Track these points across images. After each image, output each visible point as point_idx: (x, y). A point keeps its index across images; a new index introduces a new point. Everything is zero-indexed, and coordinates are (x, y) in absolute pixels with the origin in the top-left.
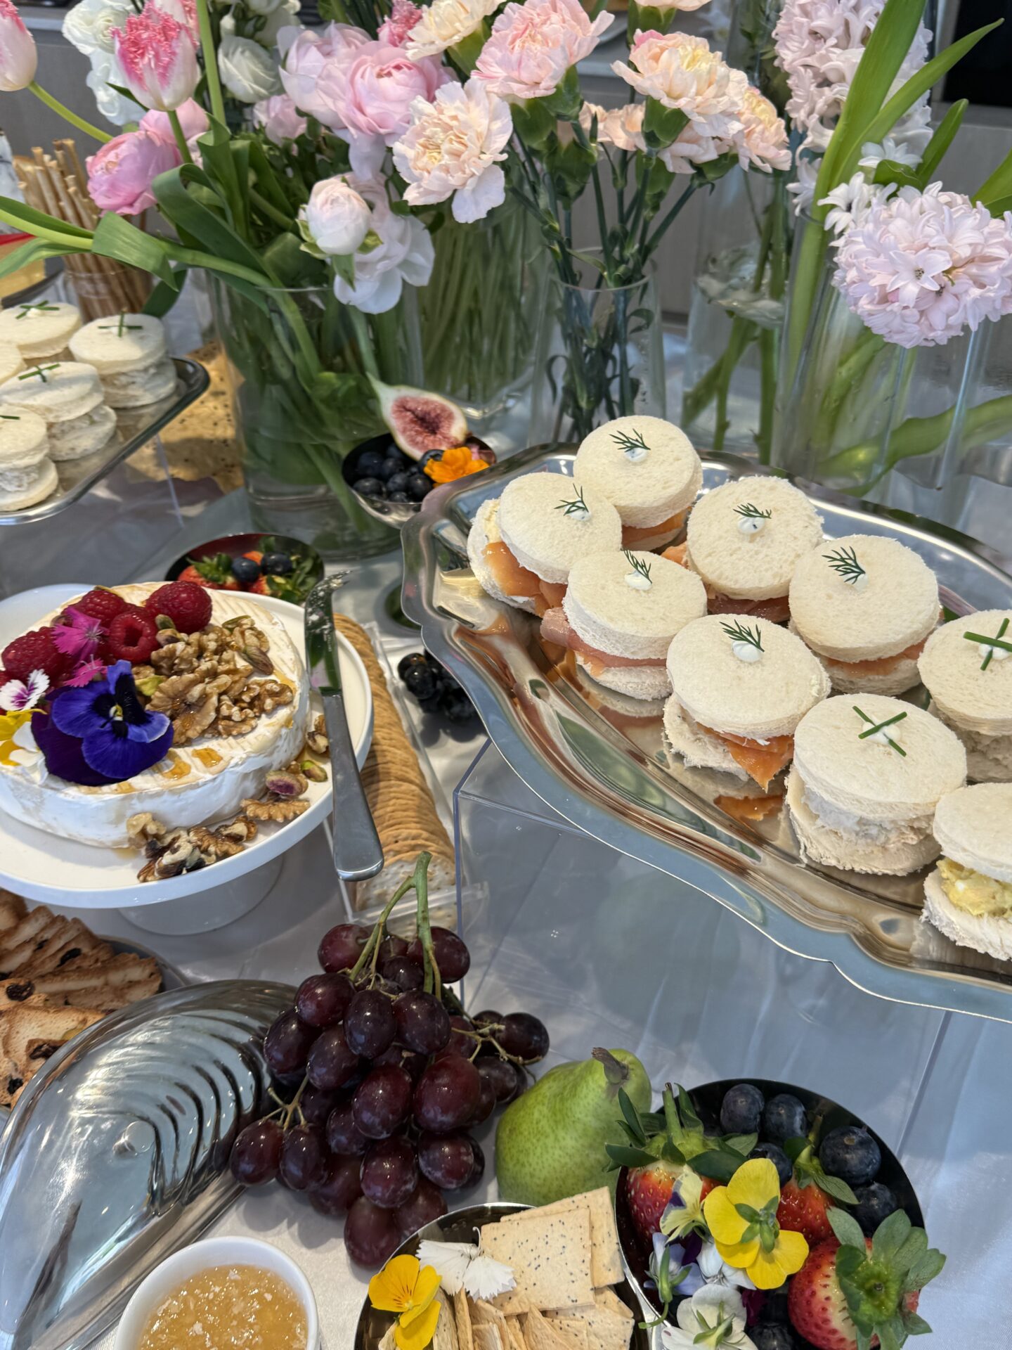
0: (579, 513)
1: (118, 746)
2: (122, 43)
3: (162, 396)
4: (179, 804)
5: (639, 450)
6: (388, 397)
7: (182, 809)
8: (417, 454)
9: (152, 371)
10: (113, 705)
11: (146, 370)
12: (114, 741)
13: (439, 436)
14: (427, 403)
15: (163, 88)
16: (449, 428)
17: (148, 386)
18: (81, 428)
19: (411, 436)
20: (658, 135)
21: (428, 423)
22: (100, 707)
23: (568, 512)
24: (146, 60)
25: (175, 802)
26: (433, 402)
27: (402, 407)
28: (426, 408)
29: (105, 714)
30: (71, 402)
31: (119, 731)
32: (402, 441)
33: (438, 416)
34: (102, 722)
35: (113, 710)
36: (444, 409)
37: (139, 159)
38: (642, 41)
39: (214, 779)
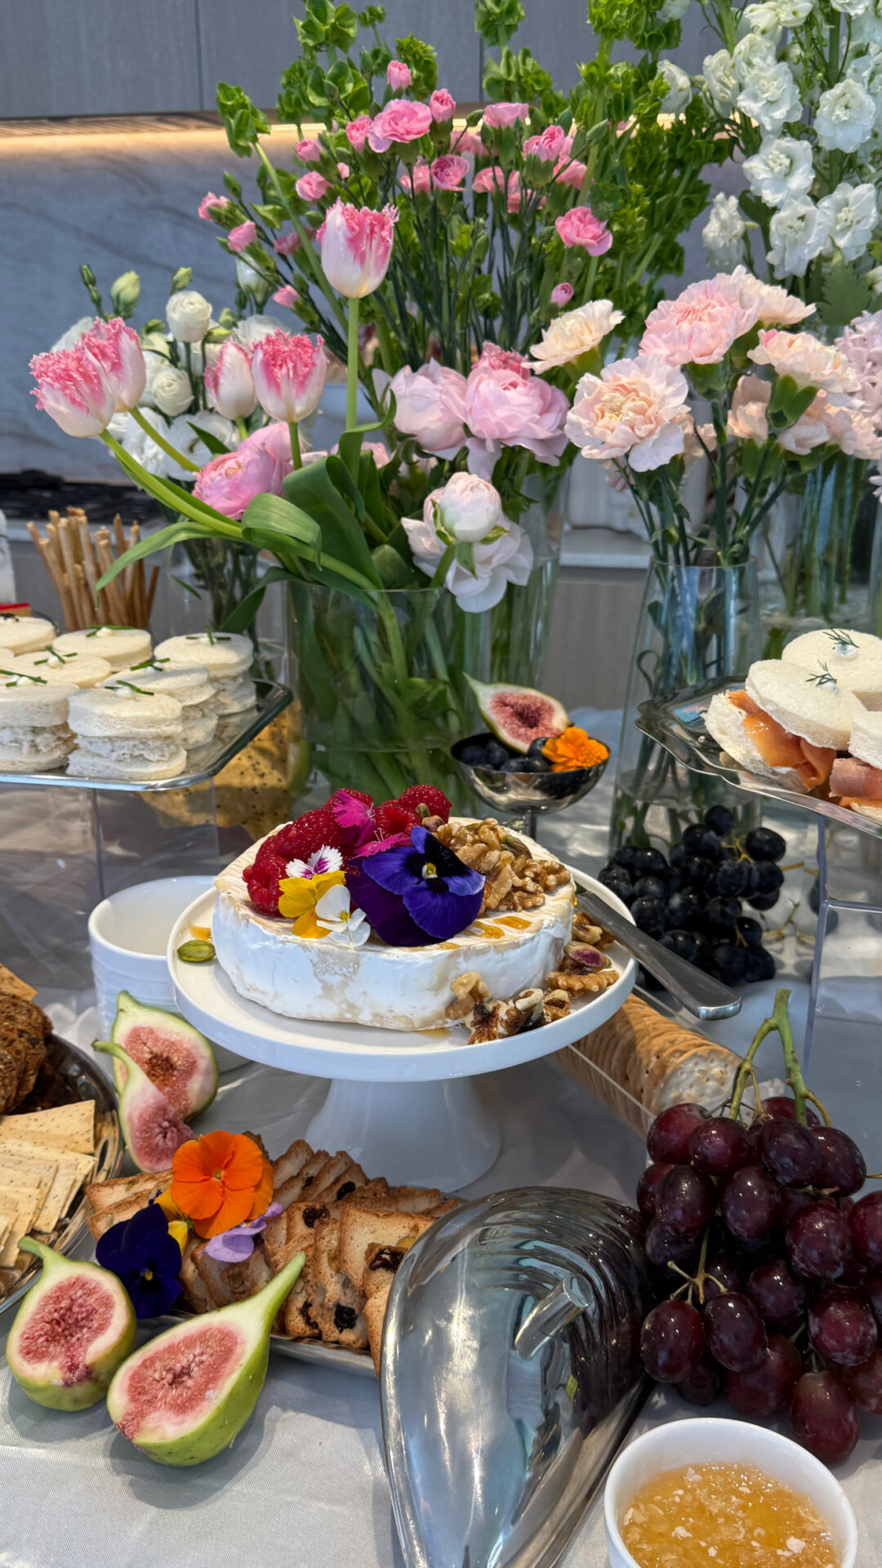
0: (830, 684)
1: (439, 901)
2: (265, 354)
3: (248, 706)
4: (501, 965)
5: (850, 647)
6: (487, 695)
7: (503, 973)
8: (523, 746)
9: (241, 680)
10: (424, 864)
11: (235, 678)
12: (434, 896)
13: (541, 728)
14: (525, 697)
15: (298, 395)
16: (550, 720)
17: (237, 695)
18: (195, 719)
19: (512, 729)
20: (786, 414)
21: (528, 717)
22: (412, 865)
23: (820, 683)
24: (284, 369)
25: (498, 962)
26: (531, 697)
27: (502, 703)
28: (526, 702)
29: (418, 874)
30: (193, 687)
31: (438, 887)
32: (505, 734)
33: (538, 710)
34: (416, 880)
35: (425, 868)
36: (543, 703)
37: (261, 465)
38: (768, 339)
39: (533, 938)
